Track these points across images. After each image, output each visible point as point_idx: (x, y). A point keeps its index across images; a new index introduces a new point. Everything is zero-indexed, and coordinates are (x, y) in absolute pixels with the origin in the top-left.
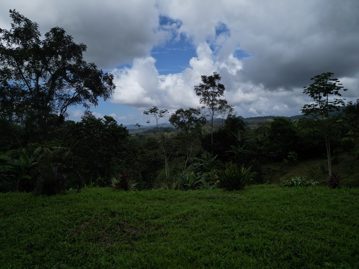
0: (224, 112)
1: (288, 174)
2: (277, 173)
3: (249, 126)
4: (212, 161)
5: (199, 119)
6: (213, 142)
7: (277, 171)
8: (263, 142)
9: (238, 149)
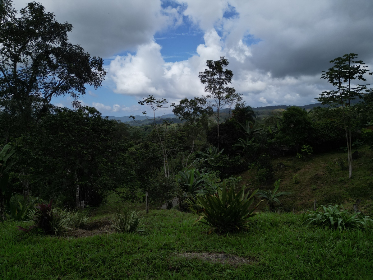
0: (231, 101)
1: (301, 170)
2: (289, 169)
3: (259, 116)
4: (218, 156)
5: (206, 109)
6: (220, 135)
7: (289, 167)
8: (274, 134)
9: (246, 142)
